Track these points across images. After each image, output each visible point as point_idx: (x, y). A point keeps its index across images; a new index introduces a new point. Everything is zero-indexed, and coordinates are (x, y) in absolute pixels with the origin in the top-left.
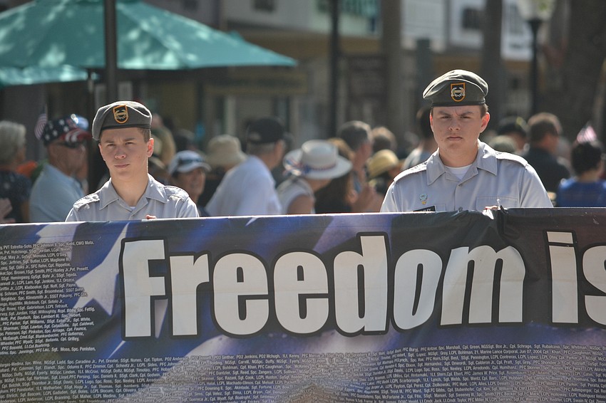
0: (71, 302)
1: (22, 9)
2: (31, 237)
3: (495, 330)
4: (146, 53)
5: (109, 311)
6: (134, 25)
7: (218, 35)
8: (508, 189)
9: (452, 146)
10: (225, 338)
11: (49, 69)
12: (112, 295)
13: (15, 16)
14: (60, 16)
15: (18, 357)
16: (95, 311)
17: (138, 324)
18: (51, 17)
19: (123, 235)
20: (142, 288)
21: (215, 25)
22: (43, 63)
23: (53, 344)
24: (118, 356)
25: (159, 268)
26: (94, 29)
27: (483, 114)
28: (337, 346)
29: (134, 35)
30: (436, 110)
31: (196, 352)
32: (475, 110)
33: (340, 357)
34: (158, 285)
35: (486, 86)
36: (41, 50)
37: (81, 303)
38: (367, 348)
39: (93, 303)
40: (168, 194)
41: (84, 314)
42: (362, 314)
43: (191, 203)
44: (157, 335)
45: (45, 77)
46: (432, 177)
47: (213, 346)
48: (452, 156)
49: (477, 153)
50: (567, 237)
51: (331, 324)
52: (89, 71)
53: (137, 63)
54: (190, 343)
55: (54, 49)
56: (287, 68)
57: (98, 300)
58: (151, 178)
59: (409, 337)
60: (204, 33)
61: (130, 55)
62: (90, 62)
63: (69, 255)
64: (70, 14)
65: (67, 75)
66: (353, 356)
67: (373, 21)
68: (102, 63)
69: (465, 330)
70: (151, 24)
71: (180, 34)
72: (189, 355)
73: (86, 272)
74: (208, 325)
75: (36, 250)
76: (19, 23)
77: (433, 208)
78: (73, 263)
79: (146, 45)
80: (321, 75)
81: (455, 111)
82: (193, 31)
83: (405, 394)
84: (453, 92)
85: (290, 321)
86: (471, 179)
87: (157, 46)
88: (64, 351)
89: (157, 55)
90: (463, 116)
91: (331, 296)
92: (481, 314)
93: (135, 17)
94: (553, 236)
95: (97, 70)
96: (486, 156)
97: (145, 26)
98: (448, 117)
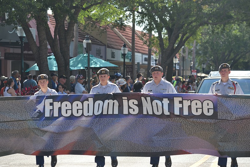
0: (35, 110)
1: (75, 58)
2: (28, 98)
3: (113, 115)
4: (94, 64)
5: (42, 112)
6: (92, 60)
7: (106, 62)
8: (113, 90)
9: (103, 82)
10: (63, 117)
11: (79, 67)
12: (43, 109)
13: (74, 59)
14: (81, 59)
15: (25, 120)
16: (39, 112)
17: (47, 114)
18: (79, 59)
19: (45, 98)
20: (48, 108)
21: (105, 60)
22: (78, 66)
23: (32, 118)
24: (43, 120)
25: (51, 104)
26: (86, 61)
27: (108, 76)
28: (84, 118)
29: (92, 62)
30: (100, 75)
31: (58, 120)
32: (107, 75)
33: (84, 120)
34: (51, 107)
35: (109, 71)
36: (78, 64)
37: (37, 111)
38: (89, 119)
39: (39, 110)
40: (51, 91)
41: (37, 112)
42: (88, 113)
43: (56, 92)
44: (51, 116)
45: (78, 69)
46: (99, 87)
47: (61, 119)
48: (103, 84)
49: (107, 83)
50: (126, 98)
51: (83, 115)
52: (85, 67)
53: (93, 66)
54: (57, 118)
55: (80, 64)
56: (117, 67)
57: (40, 110)
58: (48, 88)
59: (97, 116)
60: (103, 61)
61: (92, 65)
62: (85, 66)
63: (35, 102)
64: (82, 58)
65: (82, 68)
66: (86, 120)
67: (130, 60)
68: (87, 66)
69: (107, 115)
70: (95, 60)
71: (100, 62)
72: (57, 120)
73: (38, 105)
74: (60, 114)
75: (29, 101)
76: (74, 60)
77: (99, 93)
78: (36, 103)
79: (94, 63)
80: (122, 68)
81: (103, 75)
82: (102, 61)
83: (96, 127)
84: (103, 72)
85: (75, 114)
86: (106, 88)
87: (96, 63)
88: (34, 119)
89: (96, 65)
90: (104, 76)
91: (83, 109)
92: (110, 112)
93: (93, 59)
94: (123, 98)
95: (86, 67)
96: (109, 84)
97: (94, 60)
98: (102, 76)
